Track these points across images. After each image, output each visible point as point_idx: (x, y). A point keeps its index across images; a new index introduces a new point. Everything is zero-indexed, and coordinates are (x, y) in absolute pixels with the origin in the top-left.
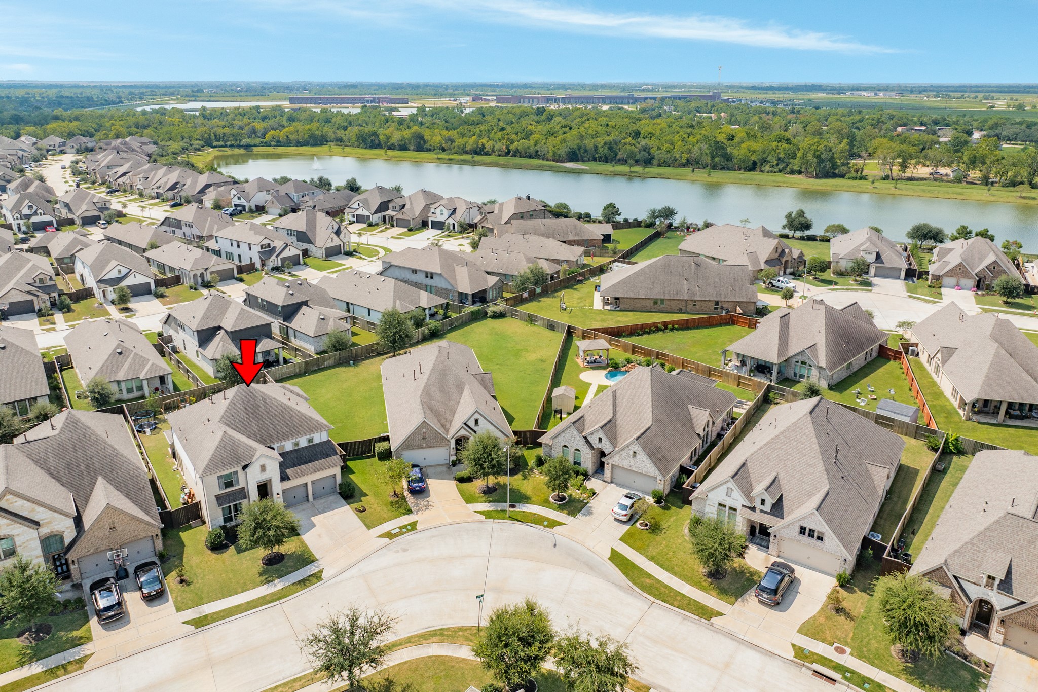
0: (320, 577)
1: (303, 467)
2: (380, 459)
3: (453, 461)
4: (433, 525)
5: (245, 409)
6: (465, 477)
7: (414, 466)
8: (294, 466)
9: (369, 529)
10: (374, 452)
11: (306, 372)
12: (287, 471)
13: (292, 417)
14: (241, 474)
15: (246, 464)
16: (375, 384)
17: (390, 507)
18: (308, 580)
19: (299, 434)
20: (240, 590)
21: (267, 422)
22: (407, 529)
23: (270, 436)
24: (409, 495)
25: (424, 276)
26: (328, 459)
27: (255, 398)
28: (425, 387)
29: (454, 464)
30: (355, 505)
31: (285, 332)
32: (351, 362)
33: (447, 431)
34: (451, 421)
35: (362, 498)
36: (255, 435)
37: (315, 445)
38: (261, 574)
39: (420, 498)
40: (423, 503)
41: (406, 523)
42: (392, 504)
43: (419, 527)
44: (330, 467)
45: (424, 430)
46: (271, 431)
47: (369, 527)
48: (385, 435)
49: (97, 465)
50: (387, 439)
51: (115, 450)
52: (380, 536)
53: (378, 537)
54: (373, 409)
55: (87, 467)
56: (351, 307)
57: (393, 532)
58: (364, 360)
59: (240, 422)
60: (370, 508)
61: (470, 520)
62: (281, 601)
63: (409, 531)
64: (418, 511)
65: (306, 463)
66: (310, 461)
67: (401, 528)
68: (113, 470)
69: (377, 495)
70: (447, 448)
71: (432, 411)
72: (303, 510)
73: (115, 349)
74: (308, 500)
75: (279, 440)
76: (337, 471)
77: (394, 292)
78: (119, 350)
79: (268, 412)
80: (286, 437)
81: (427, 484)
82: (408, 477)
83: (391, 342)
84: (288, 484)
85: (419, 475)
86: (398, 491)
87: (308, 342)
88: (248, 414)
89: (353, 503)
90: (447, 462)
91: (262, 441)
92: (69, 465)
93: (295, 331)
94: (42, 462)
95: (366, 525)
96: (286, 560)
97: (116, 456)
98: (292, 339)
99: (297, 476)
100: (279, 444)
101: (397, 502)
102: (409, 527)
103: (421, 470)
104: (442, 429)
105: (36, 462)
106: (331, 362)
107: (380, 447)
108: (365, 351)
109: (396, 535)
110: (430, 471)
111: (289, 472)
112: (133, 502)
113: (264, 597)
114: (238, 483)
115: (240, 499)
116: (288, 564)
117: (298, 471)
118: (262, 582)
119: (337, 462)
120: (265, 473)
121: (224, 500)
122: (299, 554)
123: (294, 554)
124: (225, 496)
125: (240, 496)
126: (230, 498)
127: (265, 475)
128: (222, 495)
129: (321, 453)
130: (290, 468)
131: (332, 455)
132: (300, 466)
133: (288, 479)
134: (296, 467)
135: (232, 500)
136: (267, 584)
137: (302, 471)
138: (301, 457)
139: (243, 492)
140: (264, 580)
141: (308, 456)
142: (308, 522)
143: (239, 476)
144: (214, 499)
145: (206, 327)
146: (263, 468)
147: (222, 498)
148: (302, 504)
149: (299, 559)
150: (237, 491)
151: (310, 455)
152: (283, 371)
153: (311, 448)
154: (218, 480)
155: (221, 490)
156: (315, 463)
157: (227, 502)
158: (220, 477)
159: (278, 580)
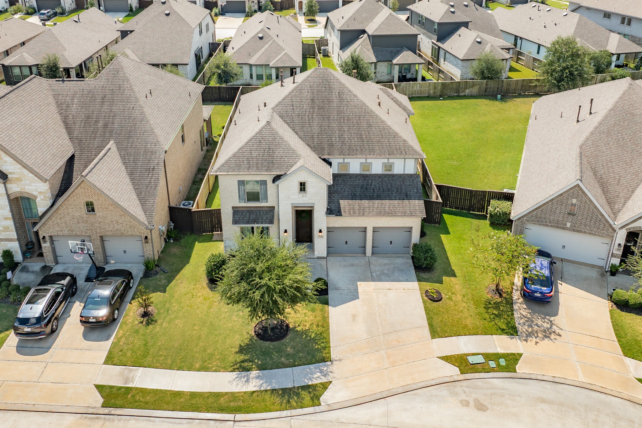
0: (318, 398)
1: (365, 203)
2: (493, 224)
3: (613, 266)
4: (549, 374)
5: (312, 100)
6: (632, 302)
7: (542, 253)
8: (353, 197)
9: (433, 337)
10: (487, 213)
11: (441, 96)
12: (341, 201)
13: (370, 126)
14: (271, 187)
15: (279, 173)
16: (520, 126)
17: (483, 310)
18: (298, 395)
19: (372, 152)
20: (197, 366)
21: (335, 125)
22: (498, 365)
23: (331, 145)
24: (521, 300)
25: (619, 20)
26: (406, 201)
27: (330, 89)
28: (592, 133)
29: (614, 272)
30: (428, 286)
31: (437, 52)
32: (499, 96)
33: (615, 214)
34: (627, 199)
35: (445, 278)
36: (313, 137)
37: (393, 176)
38: (242, 350)
39: (539, 313)
40: (541, 322)
41: (500, 351)
42: (488, 305)
43: (521, 368)
44: (404, 215)
45: (574, 201)
46: (335, 139)
47: (435, 333)
48: (510, 191)
49: (116, 125)
50: (509, 197)
51: (142, 113)
52: (446, 359)
53: (443, 358)
54: (506, 154)
55: (105, 126)
56: (519, 41)
57: (471, 360)
58: (516, 97)
59: (299, 115)
60: (450, 299)
61: (626, 394)
62: (239, 417)
63: (500, 369)
64: (529, 335)
65: (371, 198)
66: (379, 198)
67: (487, 357)
68: (129, 138)
69: (468, 280)
70: (607, 240)
71: (595, 173)
72: (353, 265)
73: (258, 33)
74: (365, 253)
75: (342, 153)
76: (415, 223)
77: (576, 28)
78: (260, 35)
79: (339, 112)
80: (352, 152)
81: (557, 292)
82: (526, 268)
83: (555, 79)
84: (337, 222)
85: (546, 272)
86: (504, 285)
87: (456, 65)
88: (313, 108)
89: (427, 280)
90: (602, 263)
91: (317, 149)
92: (88, 117)
93: (446, 52)
94: (64, 107)
95: (431, 326)
96: (287, 340)
97: (142, 120)
98: (442, 60)
99: (353, 213)
100: (341, 161)
101: (497, 306)
102: (502, 362)
103: (552, 263)
104: (607, 208)
105: (59, 105)
106: (475, 90)
107: (496, 206)
108: (519, 86)
109: (474, 368)
110: (568, 269)
111: (344, 203)
112: (133, 184)
113: (218, 395)
114: (266, 198)
115: (264, 223)
116: (287, 348)
117: (357, 206)
118: (234, 365)
119: (417, 210)
120: (304, 195)
121: (242, 216)
122: (310, 336)
123: (305, 334)
124: (245, 212)
125: (264, 218)
126: (252, 216)
127: (304, 198)
128: (242, 209)
129: (397, 190)
130: (347, 198)
131: (413, 198)
132: (361, 200)
133: (338, 214)
134: (356, 199)
135: (253, 221)
136: (238, 372)
137: (362, 208)
138: (368, 187)
139: (271, 213)
140: (239, 361)
141: (378, 189)
142: (349, 287)
143: (268, 189)
144: (231, 211)
145: (350, 29)
146: (303, 187)
147: (240, 214)
148: (355, 255)
149: (306, 346)
150: (264, 209)
151: (381, 189)
152: (415, 89)
153: (386, 179)
154: (239, 186)
155: (241, 201)
156: (384, 201)
157: (245, 221)
158: (241, 183)
159: (257, 372)
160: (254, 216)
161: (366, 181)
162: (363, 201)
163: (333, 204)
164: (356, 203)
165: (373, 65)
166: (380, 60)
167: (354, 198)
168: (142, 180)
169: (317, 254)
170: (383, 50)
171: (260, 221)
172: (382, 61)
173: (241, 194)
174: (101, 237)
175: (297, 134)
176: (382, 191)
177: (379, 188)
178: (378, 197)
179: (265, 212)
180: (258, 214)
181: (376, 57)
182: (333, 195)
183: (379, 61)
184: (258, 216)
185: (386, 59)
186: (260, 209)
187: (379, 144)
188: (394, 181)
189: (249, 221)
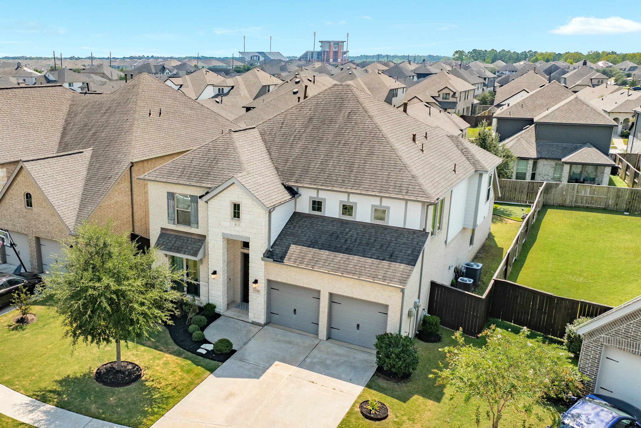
1: (325, 254)
5: (310, 119)
8: (313, 244)
11: (627, 211)
12: (292, 246)
14: (202, 206)
15: (209, 186)
19: (356, 185)
21: (323, 148)
23: (305, 172)
35: (416, 397)
36: (287, 160)
37: (386, 228)
38: (64, 381)
44: (375, 280)
46: (315, 165)
49: (103, 134)
60: (399, 424)
66: (348, 251)
68: (107, 146)
74: (317, 334)
75: (314, 182)
76: (393, 300)
79: (338, 135)
80: (328, 182)
84: (280, 274)
89: (382, 390)
91: (285, 173)
96: (122, 389)
97: (127, 132)
99: (300, 262)
100: (314, 194)
111: (294, 249)
112: (84, 190)
114: (197, 222)
115: (187, 253)
116: (112, 397)
117: (310, 256)
118: (38, 391)
119: (396, 277)
120: (237, 223)
121: (167, 241)
122: (152, 396)
123: (150, 392)
124: (173, 236)
125: (189, 248)
126: (177, 242)
127: (237, 228)
128: (171, 233)
129: (382, 246)
130: (302, 244)
131: (399, 261)
132: (321, 249)
133: (279, 260)
134: (313, 247)
135: (176, 248)
136: (34, 400)
137: (316, 259)
138: (340, 236)
139: (200, 244)
140: (48, 390)
141: (353, 240)
142: (259, 362)
143: (199, 209)
144: (158, 232)
145: (512, 116)
146: (236, 210)
147: (167, 238)
148: (303, 333)
149: (135, 403)
150: (193, 237)
151: (358, 241)
152: (583, 194)
153: (373, 231)
154: (168, 199)
155: (170, 221)
156: (351, 257)
157: (168, 247)
158: (171, 196)
159: (52, 406)
160: (180, 243)
161: (342, 229)
162: (322, 252)
163: (280, 248)
164: (311, 252)
165: (531, 162)
166: (543, 156)
167: (311, 246)
168: (95, 187)
169: (252, 317)
170: (553, 145)
171: (184, 250)
172: (546, 159)
173: (170, 211)
174: (38, 239)
175: (270, 154)
176: (357, 243)
177: (356, 240)
178: (346, 250)
179: (194, 240)
180: (185, 241)
181: (538, 152)
182: (287, 237)
183: (541, 158)
184: (184, 244)
185: (553, 157)
186: (189, 236)
187: (372, 177)
188: (383, 235)
189: (171, 248)
